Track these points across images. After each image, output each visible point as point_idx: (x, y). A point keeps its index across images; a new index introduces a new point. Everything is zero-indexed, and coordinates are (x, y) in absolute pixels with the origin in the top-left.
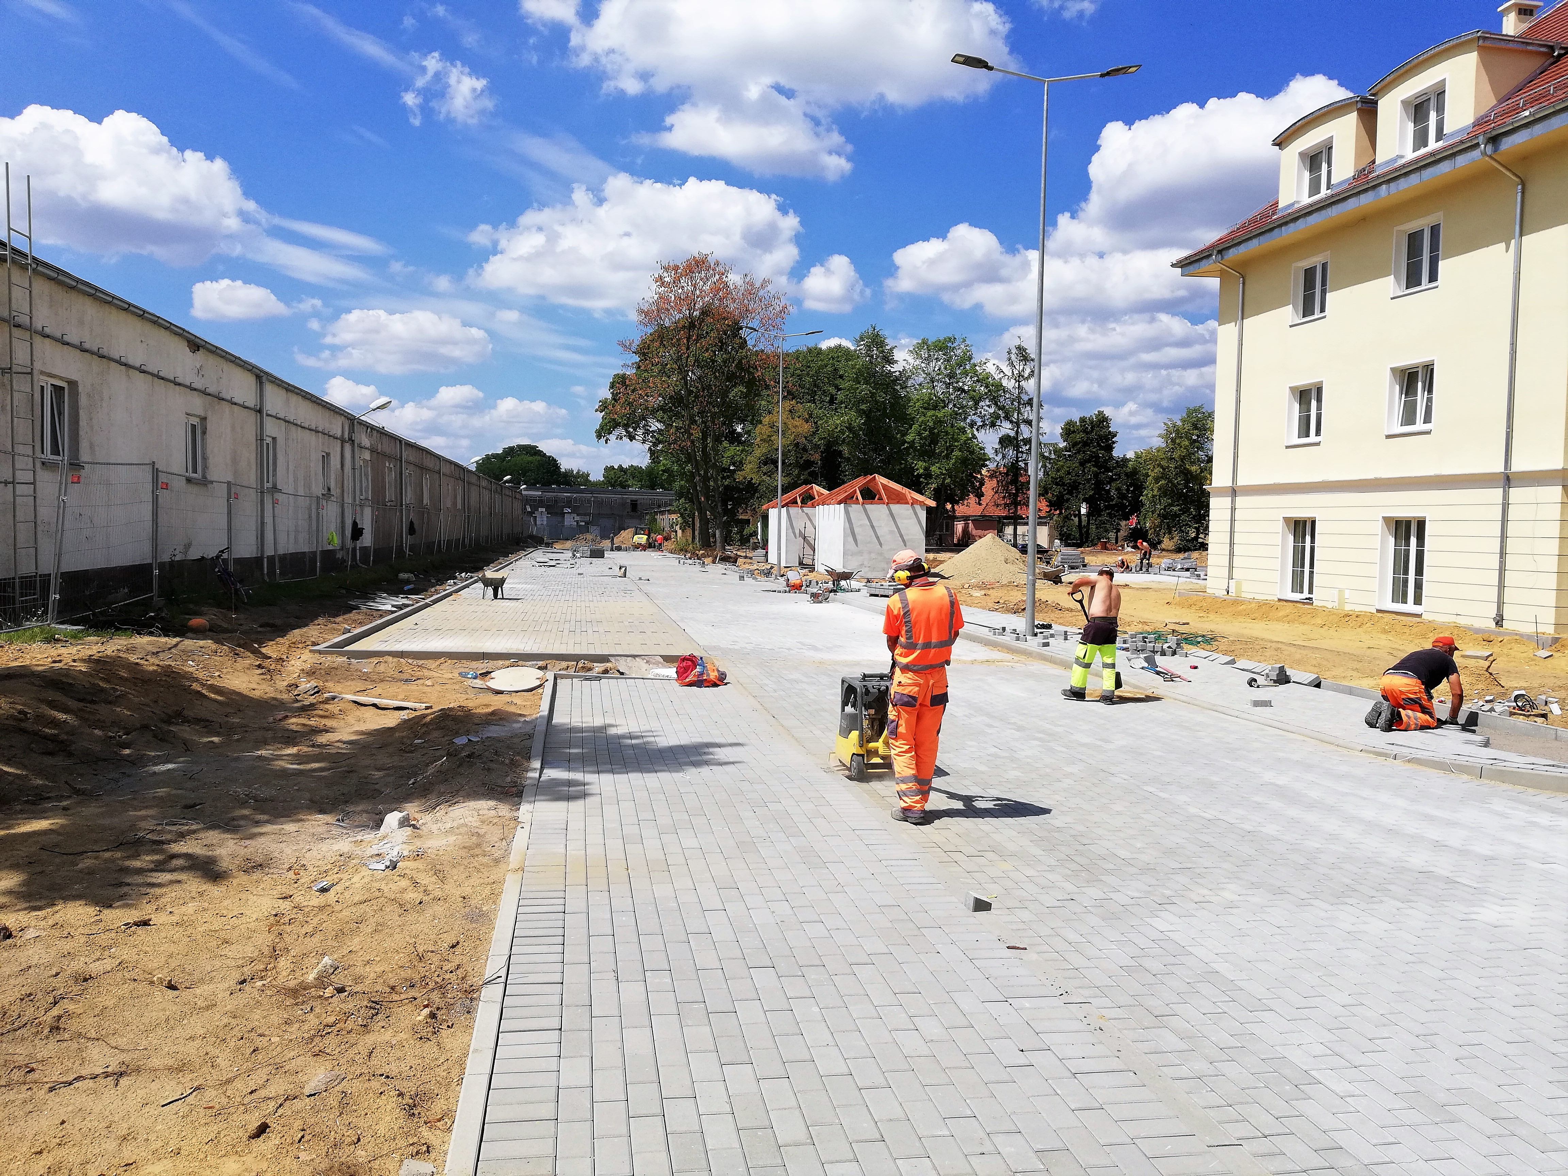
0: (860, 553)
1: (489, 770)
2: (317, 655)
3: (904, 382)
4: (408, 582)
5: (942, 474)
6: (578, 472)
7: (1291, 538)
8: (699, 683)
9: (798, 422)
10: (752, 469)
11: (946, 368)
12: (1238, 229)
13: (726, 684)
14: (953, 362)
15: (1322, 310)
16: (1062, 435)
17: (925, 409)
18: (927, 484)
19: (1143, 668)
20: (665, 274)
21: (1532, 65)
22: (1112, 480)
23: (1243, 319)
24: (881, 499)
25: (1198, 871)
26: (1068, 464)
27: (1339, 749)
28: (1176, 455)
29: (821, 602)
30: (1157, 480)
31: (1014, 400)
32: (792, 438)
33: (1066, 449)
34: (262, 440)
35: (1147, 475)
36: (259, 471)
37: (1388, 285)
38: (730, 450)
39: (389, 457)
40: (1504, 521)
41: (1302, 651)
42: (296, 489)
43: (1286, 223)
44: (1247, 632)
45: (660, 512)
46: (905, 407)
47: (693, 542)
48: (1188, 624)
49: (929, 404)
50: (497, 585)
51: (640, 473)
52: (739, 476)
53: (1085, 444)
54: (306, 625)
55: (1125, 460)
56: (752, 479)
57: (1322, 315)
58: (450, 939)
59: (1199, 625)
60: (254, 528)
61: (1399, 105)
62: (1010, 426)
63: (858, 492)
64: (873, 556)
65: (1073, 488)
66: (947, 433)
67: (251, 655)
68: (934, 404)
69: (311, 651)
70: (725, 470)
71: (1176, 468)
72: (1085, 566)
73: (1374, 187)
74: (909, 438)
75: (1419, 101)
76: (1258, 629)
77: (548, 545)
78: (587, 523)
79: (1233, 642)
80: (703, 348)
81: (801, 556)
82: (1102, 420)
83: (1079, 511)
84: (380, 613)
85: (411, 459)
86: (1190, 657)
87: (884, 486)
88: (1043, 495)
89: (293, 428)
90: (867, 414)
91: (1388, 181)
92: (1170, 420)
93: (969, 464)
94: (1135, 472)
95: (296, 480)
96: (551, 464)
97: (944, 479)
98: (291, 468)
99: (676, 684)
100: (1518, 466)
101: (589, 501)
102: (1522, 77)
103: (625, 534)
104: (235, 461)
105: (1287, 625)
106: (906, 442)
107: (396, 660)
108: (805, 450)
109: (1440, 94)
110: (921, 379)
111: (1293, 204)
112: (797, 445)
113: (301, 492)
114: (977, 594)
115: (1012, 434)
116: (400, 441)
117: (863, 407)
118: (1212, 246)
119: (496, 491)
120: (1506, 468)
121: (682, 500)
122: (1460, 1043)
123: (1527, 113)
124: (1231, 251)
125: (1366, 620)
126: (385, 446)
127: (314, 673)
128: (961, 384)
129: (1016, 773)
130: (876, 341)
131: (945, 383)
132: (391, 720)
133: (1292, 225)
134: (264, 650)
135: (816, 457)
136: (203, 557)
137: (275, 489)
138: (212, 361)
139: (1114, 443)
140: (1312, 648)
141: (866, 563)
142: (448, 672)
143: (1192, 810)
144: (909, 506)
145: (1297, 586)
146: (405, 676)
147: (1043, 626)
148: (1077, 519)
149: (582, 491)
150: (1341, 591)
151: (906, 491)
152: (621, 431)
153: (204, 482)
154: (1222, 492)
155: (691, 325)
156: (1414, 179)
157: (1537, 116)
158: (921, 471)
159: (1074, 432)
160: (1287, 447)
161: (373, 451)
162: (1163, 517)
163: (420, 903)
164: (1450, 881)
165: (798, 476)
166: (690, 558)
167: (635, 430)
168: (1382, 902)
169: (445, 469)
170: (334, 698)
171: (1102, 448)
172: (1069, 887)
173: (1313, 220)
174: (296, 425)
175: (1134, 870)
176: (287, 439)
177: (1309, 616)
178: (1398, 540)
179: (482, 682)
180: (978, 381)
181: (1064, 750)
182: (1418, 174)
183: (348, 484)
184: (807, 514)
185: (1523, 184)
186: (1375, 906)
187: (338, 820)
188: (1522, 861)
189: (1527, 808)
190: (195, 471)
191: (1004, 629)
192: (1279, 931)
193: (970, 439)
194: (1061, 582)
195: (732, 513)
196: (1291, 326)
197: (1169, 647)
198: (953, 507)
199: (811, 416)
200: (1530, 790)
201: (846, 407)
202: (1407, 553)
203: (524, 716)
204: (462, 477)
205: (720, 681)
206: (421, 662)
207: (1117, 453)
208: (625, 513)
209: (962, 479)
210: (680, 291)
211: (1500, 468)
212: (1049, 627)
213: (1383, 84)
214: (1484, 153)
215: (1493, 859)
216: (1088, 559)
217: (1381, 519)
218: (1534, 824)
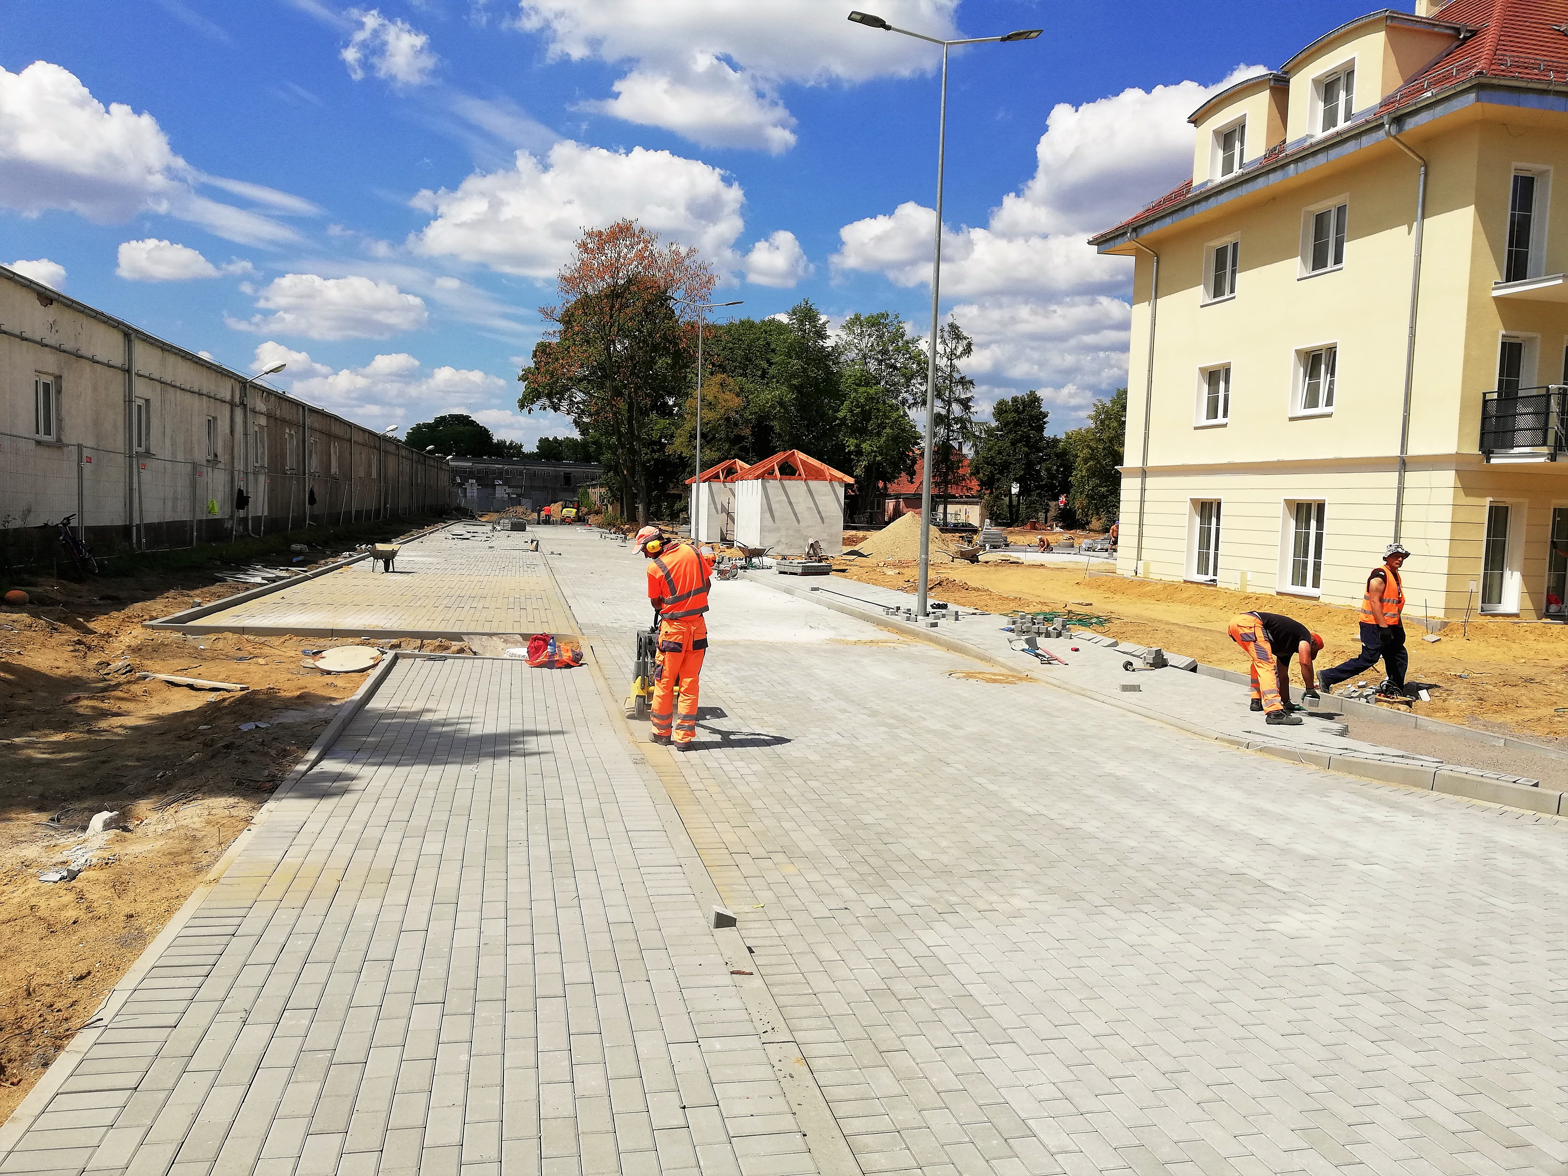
0: (778, 529)
1: (244, 762)
2: (149, 631)
3: (837, 358)
4: (300, 553)
5: (872, 451)
6: (511, 444)
7: (1198, 519)
8: (550, 664)
9: (728, 396)
10: (682, 442)
11: (878, 345)
12: (1153, 207)
13: (581, 665)
14: (885, 339)
15: (1232, 291)
16: (994, 415)
17: (857, 385)
18: (858, 461)
19: (1023, 650)
20: (589, 241)
21: (1437, 47)
22: (1042, 460)
23: (1156, 298)
24: (800, 475)
25: (996, 874)
26: (1000, 443)
27: (1195, 737)
28: (1105, 436)
29: (728, 579)
30: (1086, 461)
31: (946, 378)
32: (722, 411)
33: (997, 429)
34: (130, 401)
35: (1076, 456)
36: (127, 435)
37: (1295, 266)
38: (658, 423)
39: (290, 424)
40: (1399, 505)
41: (1193, 634)
42: (174, 454)
43: (1198, 202)
44: (1147, 614)
45: (592, 485)
46: (837, 383)
47: (621, 516)
48: (1091, 604)
49: (861, 381)
50: (388, 558)
51: (574, 444)
52: (669, 450)
53: (1017, 424)
54: (154, 598)
55: (1056, 441)
56: (682, 453)
57: (1232, 295)
58: (81, 968)
59: (1101, 605)
60: (122, 494)
61: (1310, 83)
62: (942, 405)
63: (776, 468)
64: (791, 532)
65: (1005, 467)
66: (878, 410)
67: (72, 630)
68: (867, 380)
69: (143, 626)
70: (653, 443)
71: (1104, 449)
72: (1007, 545)
73: (1283, 167)
74: (841, 415)
75: (1329, 80)
76: (1159, 611)
77: (473, 517)
78: (519, 495)
79: (1126, 623)
80: (626, 317)
81: (725, 532)
82: (1034, 401)
83: (1010, 490)
84: (247, 586)
85: (317, 425)
86: (1075, 639)
87: (804, 463)
88: (974, 475)
89: (171, 390)
90: (798, 389)
91: (1296, 161)
92: (1100, 401)
93: (900, 442)
94: (1064, 453)
95: (174, 444)
96: (482, 434)
97: (875, 456)
98: (168, 431)
99: (526, 666)
100: (1415, 449)
101: (521, 473)
102: (1429, 58)
103: (555, 508)
104: (96, 422)
105: (1188, 607)
106: (838, 419)
107: (236, 636)
108: (736, 424)
109: (1350, 74)
110: (853, 354)
111: (1206, 183)
112: (728, 419)
113: (180, 457)
114: (891, 572)
115: (944, 412)
116: (303, 408)
117: (795, 382)
118: (1128, 225)
119: (418, 462)
120: (1402, 452)
121: (611, 473)
122: (1208, 1083)
123: (1429, 94)
124: (1145, 229)
125: (1265, 602)
126: (286, 412)
127: (140, 649)
128: (893, 361)
129: (848, 763)
130: (807, 315)
131: (877, 359)
132: (194, 702)
133: (1204, 204)
134: (91, 625)
135: (747, 432)
136: (46, 525)
137: (148, 454)
138: (67, 317)
139: (1045, 423)
140: (1206, 630)
141: (783, 540)
142: (291, 649)
143: (1016, 804)
144: (827, 483)
145: (1203, 568)
146: (240, 654)
147: (939, 606)
148: (1007, 498)
149: (515, 463)
150: (1243, 574)
151: (824, 467)
152: (545, 401)
153: (59, 445)
154: (1132, 472)
155: (615, 294)
156: (1321, 159)
157: (1439, 97)
158: (852, 448)
159: (1006, 411)
160: (1196, 428)
161: (269, 416)
162: (1091, 497)
163: (74, 923)
164: (1261, 885)
165: (729, 451)
166: (615, 533)
167: (560, 401)
168: (1180, 909)
169: (357, 437)
170: (145, 678)
171: (1033, 428)
172: (850, 894)
173: (1225, 198)
174: (174, 386)
175: (928, 873)
176: (163, 402)
177: (1212, 597)
178: (1299, 523)
179: (312, 662)
180: (910, 358)
181: (910, 737)
182: (1325, 154)
183: (239, 451)
184: (731, 489)
185: (1426, 166)
186: (1171, 914)
187: (53, 820)
188: (1342, 862)
189: (1365, 801)
190: (48, 432)
191: (898, 608)
192: (1058, 945)
193: (902, 417)
194: (978, 561)
195: (663, 488)
196: (1202, 307)
197: (1055, 629)
198: (885, 484)
199: (742, 390)
200: (1376, 782)
201: (778, 382)
202: (1307, 535)
203: (334, 699)
204: (377, 445)
205: (576, 660)
206: (263, 639)
207: (1048, 433)
208: (558, 486)
209: (892, 457)
210: (603, 258)
211: (1397, 453)
212: (945, 607)
213: (1295, 62)
214: (1388, 133)
215: (1314, 859)
216: (1010, 539)
217: (1283, 501)
218: (1368, 820)
